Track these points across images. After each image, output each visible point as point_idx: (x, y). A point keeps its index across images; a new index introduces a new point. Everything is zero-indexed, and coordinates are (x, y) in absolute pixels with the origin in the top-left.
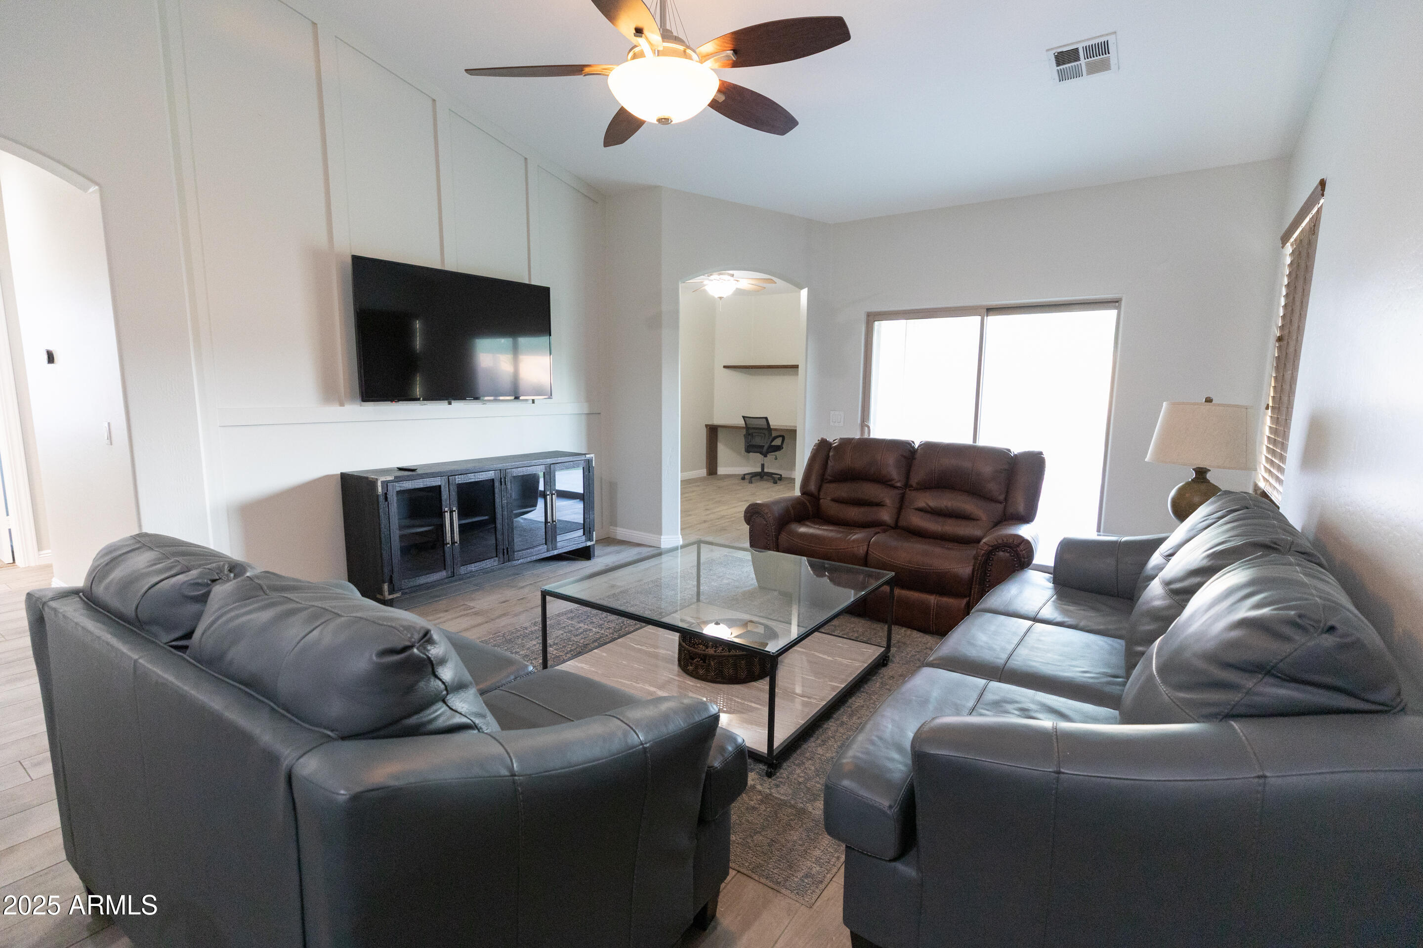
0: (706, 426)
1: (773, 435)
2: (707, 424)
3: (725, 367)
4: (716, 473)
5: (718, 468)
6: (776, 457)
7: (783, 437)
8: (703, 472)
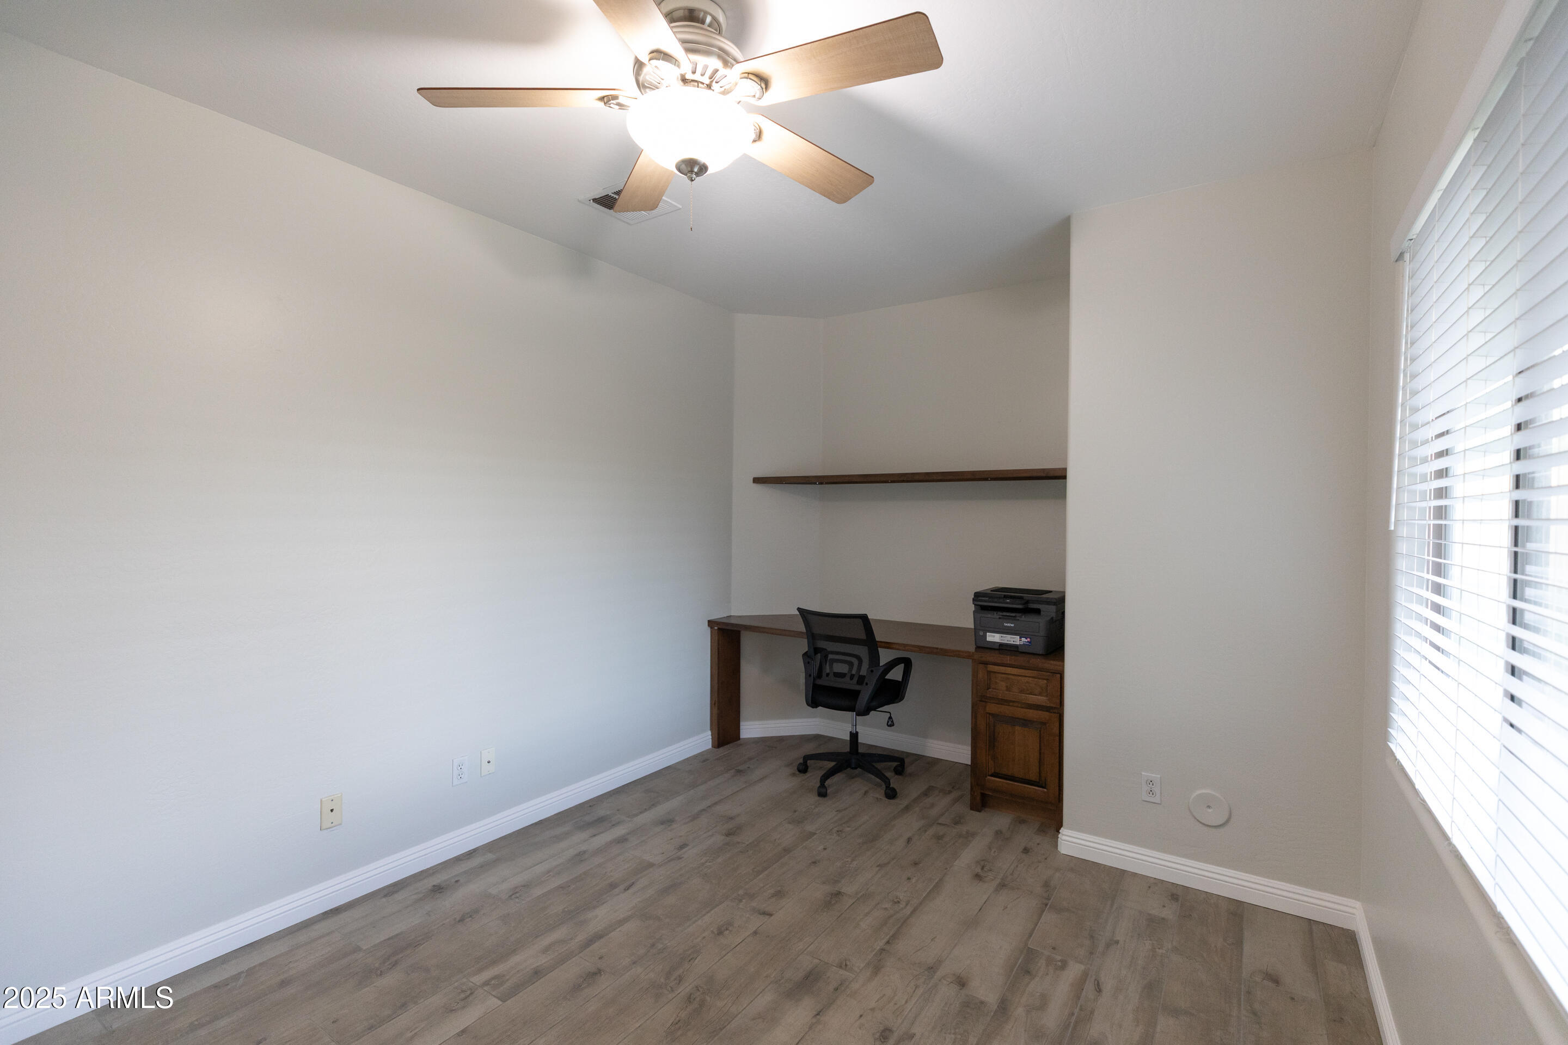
0: (711, 623)
1: (883, 662)
2: (713, 618)
3: (757, 480)
4: (737, 737)
5: (742, 723)
6: (890, 718)
7: (907, 663)
8: (703, 741)
